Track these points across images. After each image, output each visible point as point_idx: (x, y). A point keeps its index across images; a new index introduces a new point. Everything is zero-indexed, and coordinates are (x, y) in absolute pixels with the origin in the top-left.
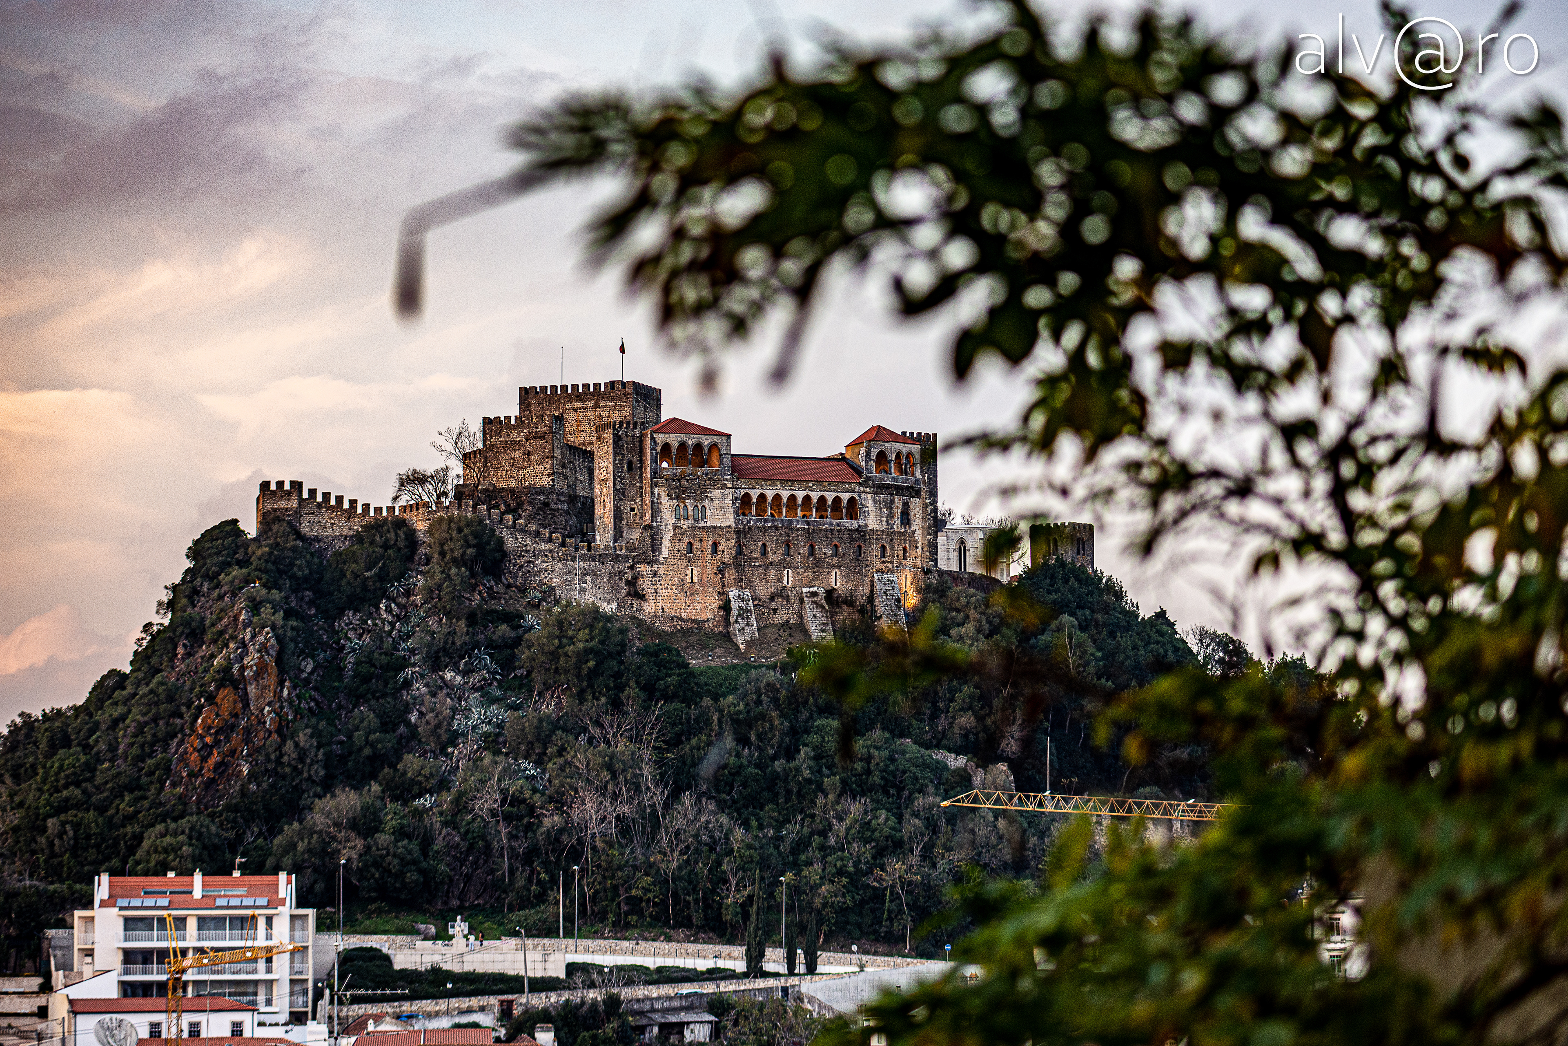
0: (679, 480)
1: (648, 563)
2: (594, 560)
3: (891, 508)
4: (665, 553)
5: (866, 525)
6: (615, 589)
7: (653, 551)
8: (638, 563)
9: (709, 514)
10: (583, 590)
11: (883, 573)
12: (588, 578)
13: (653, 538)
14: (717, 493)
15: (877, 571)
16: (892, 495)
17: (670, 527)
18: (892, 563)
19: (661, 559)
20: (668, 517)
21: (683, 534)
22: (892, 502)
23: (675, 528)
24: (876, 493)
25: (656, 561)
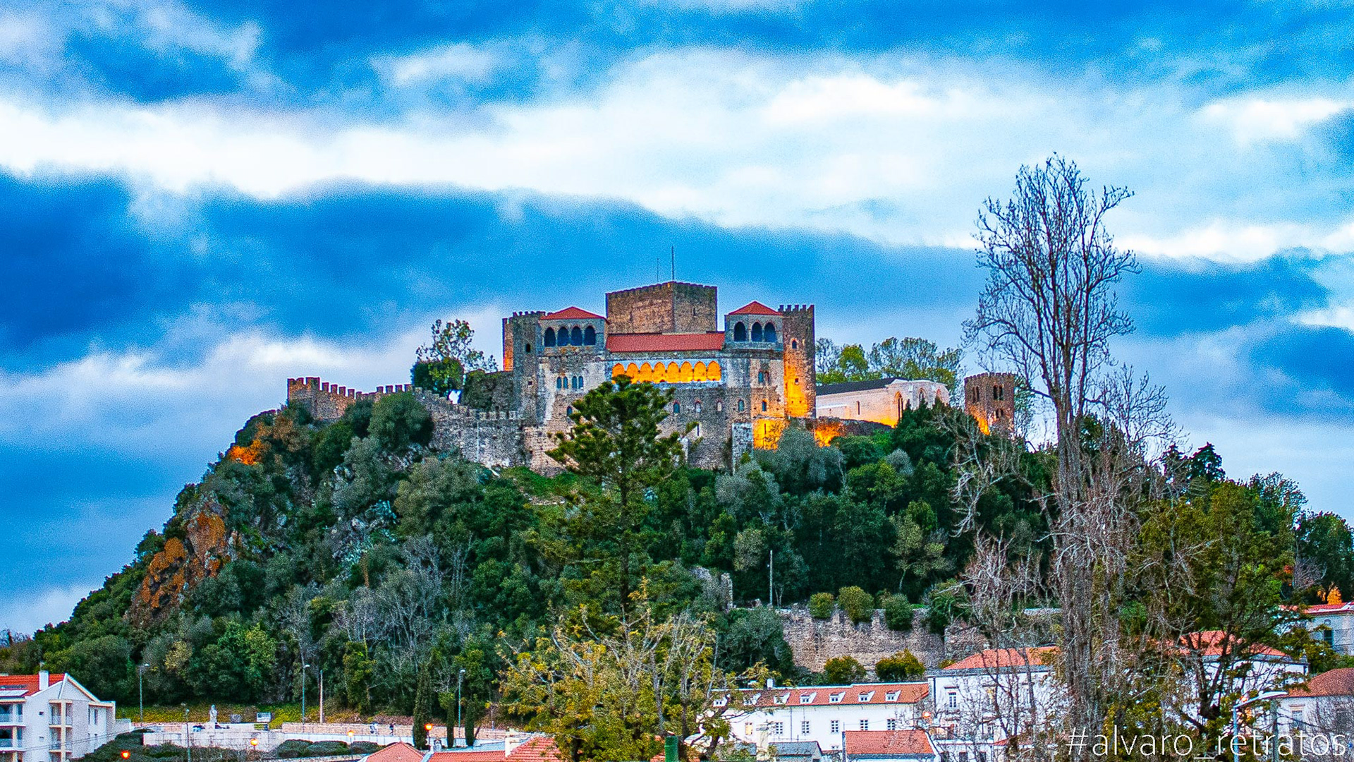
0: (560, 357)
1: (535, 426)
2: (491, 426)
3: (748, 369)
4: (548, 416)
5: (725, 384)
6: (508, 447)
7: (538, 416)
8: (526, 426)
9: (585, 383)
10: (482, 450)
11: (741, 423)
12: (487, 440)
13: (537, 404)
14: (592, 366)
15: (736, 422)
16: (748, 357)
17: (553, 396)
18: (749, 414)
19: (545, 422)
20: (551, 387)
21: (564, 400)
22: (749, 364)
23: (557, 396)
24: (733, 357)
25: (541, 424)
